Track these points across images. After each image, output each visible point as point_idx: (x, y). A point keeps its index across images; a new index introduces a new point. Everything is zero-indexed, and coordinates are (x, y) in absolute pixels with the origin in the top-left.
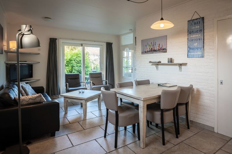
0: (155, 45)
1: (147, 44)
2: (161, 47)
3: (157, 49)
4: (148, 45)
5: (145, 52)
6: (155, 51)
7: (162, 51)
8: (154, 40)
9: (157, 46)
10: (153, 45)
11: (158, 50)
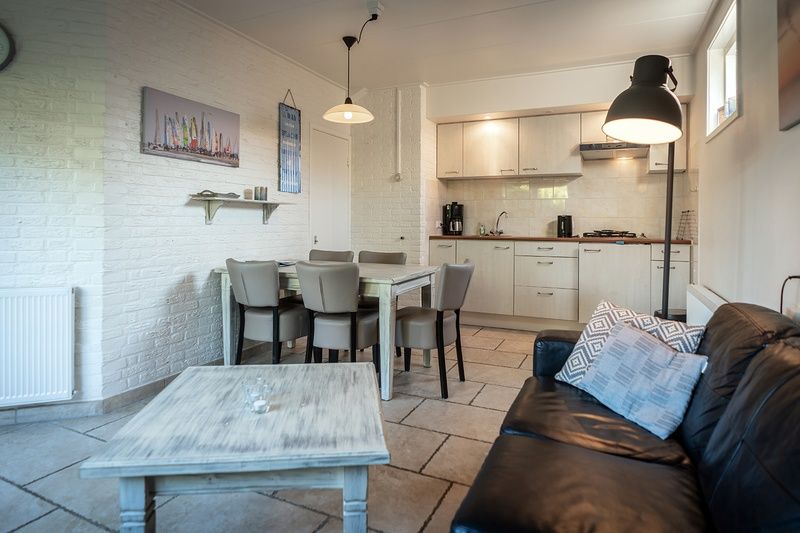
0: (206, 133)
1: (173, 117)
2: (225, 145)
3: (214, 151)
4: (181, 122)
5: (167, 148)
6: (205, 153)
7: (227, 159)
8: (203, 114)
9: (214, 140)
10: (199, 129)
11: (216, 153)
